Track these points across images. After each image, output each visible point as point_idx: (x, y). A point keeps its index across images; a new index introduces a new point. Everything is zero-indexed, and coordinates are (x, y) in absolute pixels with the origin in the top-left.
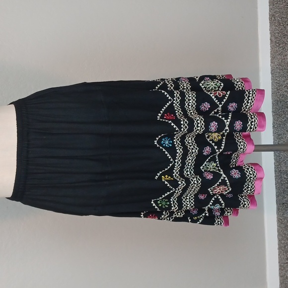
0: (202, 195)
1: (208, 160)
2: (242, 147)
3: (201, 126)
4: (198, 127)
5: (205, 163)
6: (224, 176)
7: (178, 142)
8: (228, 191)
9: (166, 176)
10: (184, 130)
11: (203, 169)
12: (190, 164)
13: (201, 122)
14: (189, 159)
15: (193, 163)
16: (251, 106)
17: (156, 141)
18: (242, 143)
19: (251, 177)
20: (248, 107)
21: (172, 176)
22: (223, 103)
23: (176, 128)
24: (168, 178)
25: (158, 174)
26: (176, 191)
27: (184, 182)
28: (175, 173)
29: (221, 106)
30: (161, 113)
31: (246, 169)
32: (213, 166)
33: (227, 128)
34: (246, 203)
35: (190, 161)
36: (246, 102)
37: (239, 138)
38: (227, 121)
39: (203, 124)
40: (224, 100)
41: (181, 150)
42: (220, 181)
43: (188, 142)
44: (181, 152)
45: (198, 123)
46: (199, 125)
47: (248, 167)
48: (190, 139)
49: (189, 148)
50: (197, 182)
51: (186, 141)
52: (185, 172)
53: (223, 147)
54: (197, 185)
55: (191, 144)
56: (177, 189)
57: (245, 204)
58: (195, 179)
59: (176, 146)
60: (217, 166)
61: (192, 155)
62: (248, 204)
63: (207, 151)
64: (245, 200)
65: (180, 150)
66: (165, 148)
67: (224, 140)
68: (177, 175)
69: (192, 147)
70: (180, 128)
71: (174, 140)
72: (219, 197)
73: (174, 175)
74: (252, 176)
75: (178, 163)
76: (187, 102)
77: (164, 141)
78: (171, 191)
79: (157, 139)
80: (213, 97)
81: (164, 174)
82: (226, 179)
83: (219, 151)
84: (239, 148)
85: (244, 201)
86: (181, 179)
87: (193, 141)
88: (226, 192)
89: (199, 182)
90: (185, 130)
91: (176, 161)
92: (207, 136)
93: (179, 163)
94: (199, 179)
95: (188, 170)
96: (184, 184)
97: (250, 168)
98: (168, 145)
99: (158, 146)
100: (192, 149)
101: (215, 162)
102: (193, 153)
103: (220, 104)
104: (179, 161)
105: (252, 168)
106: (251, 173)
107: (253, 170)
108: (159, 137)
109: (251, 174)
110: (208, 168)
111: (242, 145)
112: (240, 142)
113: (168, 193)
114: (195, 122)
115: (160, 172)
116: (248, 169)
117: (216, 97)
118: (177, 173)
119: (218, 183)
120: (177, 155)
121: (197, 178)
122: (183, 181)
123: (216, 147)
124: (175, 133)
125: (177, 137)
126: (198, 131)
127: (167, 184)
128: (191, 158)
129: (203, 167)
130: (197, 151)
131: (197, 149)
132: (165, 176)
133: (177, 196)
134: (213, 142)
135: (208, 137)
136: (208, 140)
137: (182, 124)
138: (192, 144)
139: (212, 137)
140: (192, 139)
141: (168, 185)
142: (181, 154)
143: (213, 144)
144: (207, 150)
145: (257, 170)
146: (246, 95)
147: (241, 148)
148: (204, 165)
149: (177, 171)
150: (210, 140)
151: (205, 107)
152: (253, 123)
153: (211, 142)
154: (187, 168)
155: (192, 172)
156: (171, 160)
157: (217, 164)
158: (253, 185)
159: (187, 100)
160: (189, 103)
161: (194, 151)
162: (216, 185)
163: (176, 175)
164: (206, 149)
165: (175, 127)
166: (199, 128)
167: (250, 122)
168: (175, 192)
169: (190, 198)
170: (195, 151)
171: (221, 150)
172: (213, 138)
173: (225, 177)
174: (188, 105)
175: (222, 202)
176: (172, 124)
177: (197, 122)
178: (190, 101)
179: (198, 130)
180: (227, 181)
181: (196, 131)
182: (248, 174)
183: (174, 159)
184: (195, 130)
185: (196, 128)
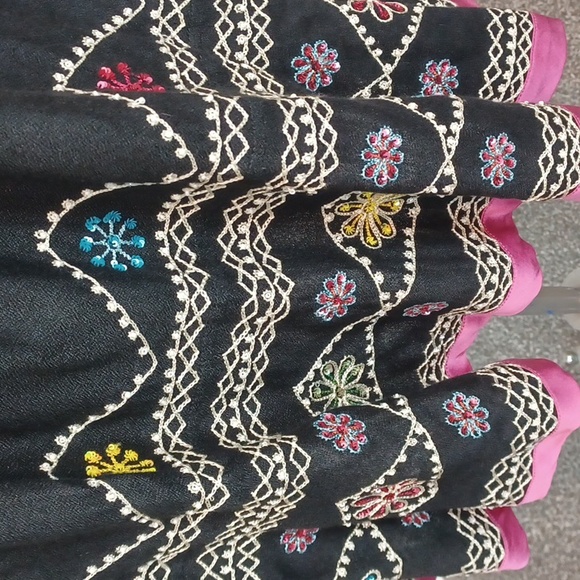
0: (299, 534)
1: (329, 349)
2: (495, 279)
3: (322, 149)
4: (303, 148)
5: (318, 364)
6: (420, 430)
7: (181, 245)
8: (423, 501)
9: (113, 450)
10: (225, 161)
11: (305, 395)
12: (243, 374)
13: (318, 124)
14: (243, 346)
15: (260, 364)
16: (517, 85)
17: (42, 234)
18: (492, 261)
19: (532, 429)
20: (502, 89)
21: (146, 450)
22: (398, 53)
23: (175, 144)
24: (120, 458)
25: (63, 441)
26: (171, 535)
27: (218, 483)
28: (164, 426)
29: (388, 69)
30: (74, 58)
31: (510, 391)
32: (351, 378)
33: (448, 169)
34: (488, 544)
35: (246, 356)
36: (494, 61)
37: (473, 236)
38: (449, 133)
39: (328, 137)
40: (406, 41)
41: (200, 289)
42: (402, 458)
43: (235, 249)
44: (200, 301)
45: (305, 130)
46: (310, 140)
47: (514, 379)
48: (244, 228)
49: (245, 280)
50: (292, 471)
51: (227, 239)
52: (218, 418)
53: (409, 280)
54: (291, 489)
55: (250, 260)
56: (176, 521)
57: (486, 553)
58: (279, 457)
59: (171, 266)
60: (364, 380)
61: (260, 321)
62: (498, 552)
63: (336, 299)
64: (481, 531)
65: (192, 290)
66: (105, 275)
67: (410, 243)
68: (175, 439)
69: (261, 274)
70: (201, 147)
71: (160, 235)
72: (376, 533)
73: (156, 437)
74: (537, 422)
75: (181, 367)
76: (224, 27)
77: (97, 236)
78: (142, 538)
79: (54, 218)
80: (354, 20)
81: (94, 439)
82: (430, 445)
83: (393, 299)
84: (483, 284)
85: (481, 539)
86: (203, 462)
87: (260, 245)
88: (413, 508)
89: (302, 472)
90: (233, 166)
91: (171, 354)
92: (328, 218)
93: (189, 366)
94: (298, 456)
95: (234, 404)
96: (219, 494)
97: (526, 384)
98: (120, 258)
99: (58, 263)
100: (263, 286)
101: (362, 358)
102: (264, 305)
103: (387, 58)
104: (188, 353)
105: (533, 381)
106: (534, 406)
107: (542, 394)
108: (68, 205)
109: (533, 415)
110: (326, 390)
111: (493, 270)
112: (485, 256)
113: (123, 550)
114: (289, 120)
115: (75, 429)
116: (518, 388)
117: (366, 19)
118: (174, 426)
119: (391, 472)
120: (181, 317)
121: (287, 449)
122: (213, 472)
123: (378, 278)
124: (171, 179)
125: (175, 216)
126: (300, 178)
127: (118, 504)
128: (250, 339)
129: (307, 384)
130: (285, 295)
131: (284, 285)
132: (102, 451)
133: (173, 555)
134: (363, 251)
135: (335, 227)
136: (337, 239)
137: (212, 125)
138: (259, 258)
139: (353, 223)
140: (253, 231)
141: (126, 511)
142: (198, 315)
143: (365, 261)
144: (336, 294)
145: (557, 393)
146: (495, 29)
147: (489, 286)
148: (311, 375)
149: (176, 412)
150: (346, 243)
151: (315, 66)
152: (563, 154)
153: (352, 251)
154: (231, 395)
155: (255, 418)
156: (144, 351)
157: (368, 369)
158: (526, 462)
159: (224, 16)
160: (237, 32)
161: (269, 296)
162: (381, 481)
163: (166, 440)
164: (331, 286)
165: (168, 134)
166: (309, 158)
167: (549, 147)
168: (161, 539)
169: (237, 556)
170: (278, 298)
171: (401, 295)
172: (359, 230)
173: (423, 438)
174: (231, 41)
175: (392, 556)
176: (153, 119)
177: (296, 118)
178: (242, 25)
179: (301, 168)
180: (435, 458)
181: (291, 175)
182: (520, 412)
183: (161, 344)
184: (286, 170)
185: (291, 158)
